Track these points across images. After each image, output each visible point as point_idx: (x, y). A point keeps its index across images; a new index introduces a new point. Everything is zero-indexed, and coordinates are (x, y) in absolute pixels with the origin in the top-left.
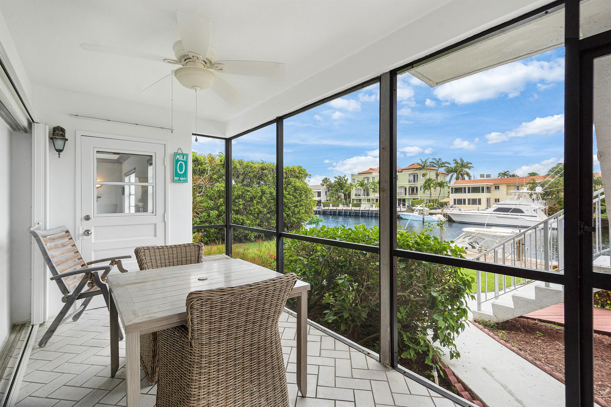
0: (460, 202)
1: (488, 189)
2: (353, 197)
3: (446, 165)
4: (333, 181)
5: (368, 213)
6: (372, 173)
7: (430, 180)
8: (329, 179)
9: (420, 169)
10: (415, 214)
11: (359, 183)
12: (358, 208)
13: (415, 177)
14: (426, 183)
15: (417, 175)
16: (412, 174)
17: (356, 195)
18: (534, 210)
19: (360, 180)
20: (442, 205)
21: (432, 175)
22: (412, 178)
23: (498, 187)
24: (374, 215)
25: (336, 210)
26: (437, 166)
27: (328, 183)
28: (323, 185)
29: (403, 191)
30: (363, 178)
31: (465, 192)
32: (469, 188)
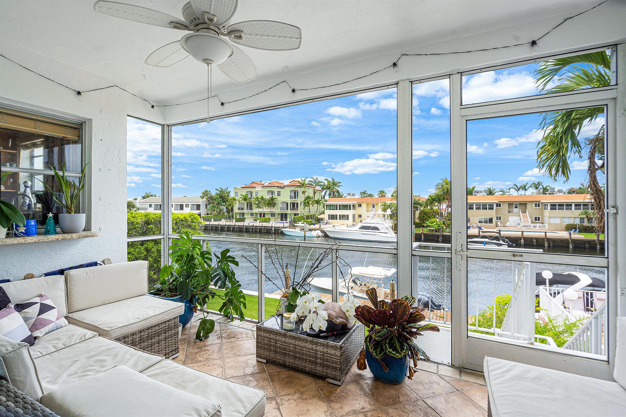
0: (332, 217)
1: (354, 206)
2: (236, 210)
4: (214, 193)
5: (253, 228)
6: (255, 187)
7: (308, 197)
8: (209, 191)
9: (300, 186)
10: (296, 231)
11: (242, 197)
12: (241, 224)
13: (296, 194)
14: (305, 200)
15: (298, 192)
16: (293, 190)
17: (239, 209)
18: (386, 228)
19: (244, 194)
20: (319, 221)
21: (310, 192)
22: (293, 194)
23: (361, 204)
24: (258, 231)
25: (219, 225)
26: (314, 185)
27: (208, 196)
28: (203, 198)
29: (285, 206)
30: (247, 192)
31: (337, 209)
32: (340, 205)
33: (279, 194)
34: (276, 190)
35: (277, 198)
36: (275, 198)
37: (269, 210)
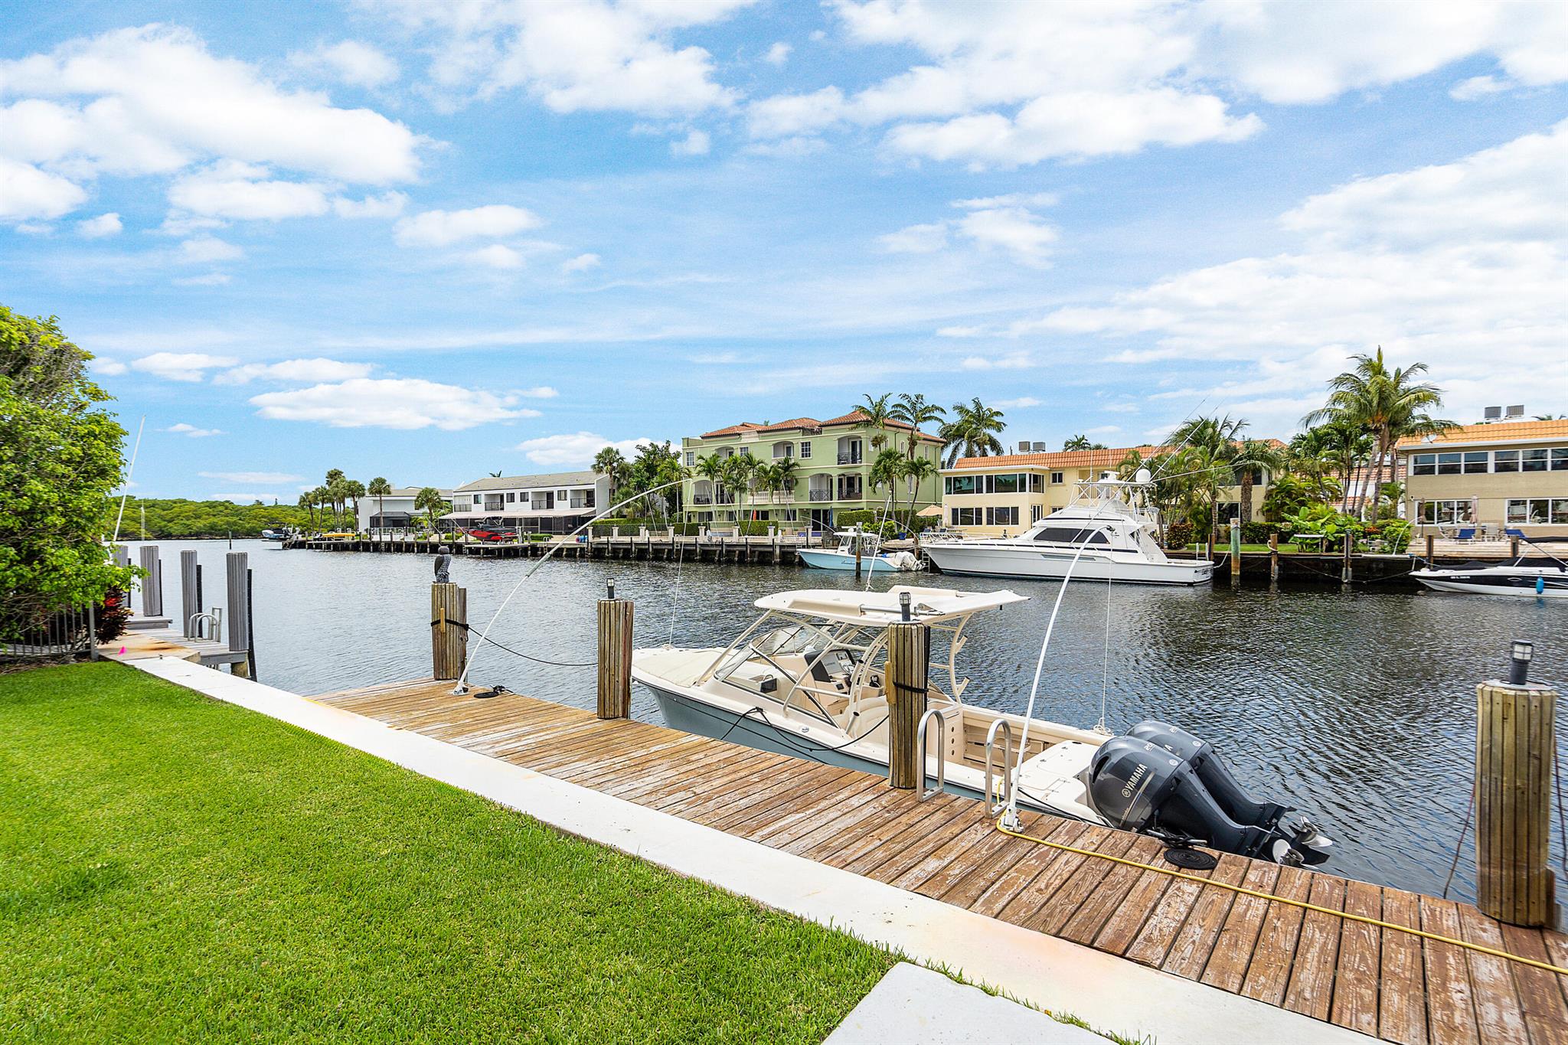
0: (965, 517)
1: (1036, 480)
2: (689, 505)
3: (937, 414)
5: (721, 551)
6: (739, 434)
7: (889, 455)
8: (617, 453)
9: (867, 423)
10: (839, 553)
11: (702, 462)
12: (691, 540)
13: (852, 450)
14: (879, 462)
15: (861, 442)
16: (849, 438)
17: (697, 501)
18: (1132, 535)
19: (708, 455)
20: (920, 526)
21: (897, 442)
22: (848, 450)
23: (1060, 475)
24: (736, 559)
25: (631, 544)
26: (911, 418)
27: (615, 464)
28: (600, 470)
29: (825, 487)
30: (717, 450)
31: (980, 491)
32: (989, 479)
33: (806, 450)
34: (797, 439)
35: (799, 463)
36: (794, 465)
37: (776, 501)
